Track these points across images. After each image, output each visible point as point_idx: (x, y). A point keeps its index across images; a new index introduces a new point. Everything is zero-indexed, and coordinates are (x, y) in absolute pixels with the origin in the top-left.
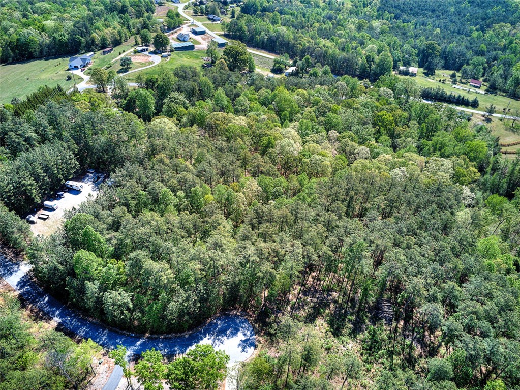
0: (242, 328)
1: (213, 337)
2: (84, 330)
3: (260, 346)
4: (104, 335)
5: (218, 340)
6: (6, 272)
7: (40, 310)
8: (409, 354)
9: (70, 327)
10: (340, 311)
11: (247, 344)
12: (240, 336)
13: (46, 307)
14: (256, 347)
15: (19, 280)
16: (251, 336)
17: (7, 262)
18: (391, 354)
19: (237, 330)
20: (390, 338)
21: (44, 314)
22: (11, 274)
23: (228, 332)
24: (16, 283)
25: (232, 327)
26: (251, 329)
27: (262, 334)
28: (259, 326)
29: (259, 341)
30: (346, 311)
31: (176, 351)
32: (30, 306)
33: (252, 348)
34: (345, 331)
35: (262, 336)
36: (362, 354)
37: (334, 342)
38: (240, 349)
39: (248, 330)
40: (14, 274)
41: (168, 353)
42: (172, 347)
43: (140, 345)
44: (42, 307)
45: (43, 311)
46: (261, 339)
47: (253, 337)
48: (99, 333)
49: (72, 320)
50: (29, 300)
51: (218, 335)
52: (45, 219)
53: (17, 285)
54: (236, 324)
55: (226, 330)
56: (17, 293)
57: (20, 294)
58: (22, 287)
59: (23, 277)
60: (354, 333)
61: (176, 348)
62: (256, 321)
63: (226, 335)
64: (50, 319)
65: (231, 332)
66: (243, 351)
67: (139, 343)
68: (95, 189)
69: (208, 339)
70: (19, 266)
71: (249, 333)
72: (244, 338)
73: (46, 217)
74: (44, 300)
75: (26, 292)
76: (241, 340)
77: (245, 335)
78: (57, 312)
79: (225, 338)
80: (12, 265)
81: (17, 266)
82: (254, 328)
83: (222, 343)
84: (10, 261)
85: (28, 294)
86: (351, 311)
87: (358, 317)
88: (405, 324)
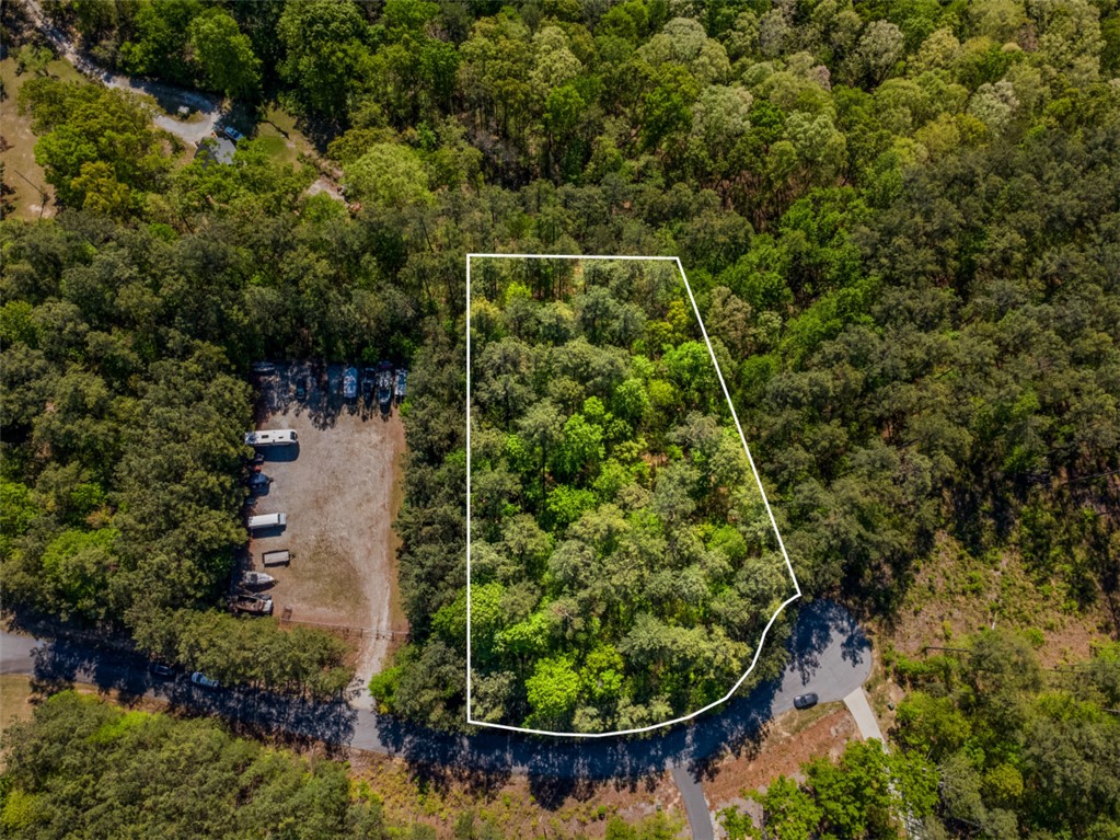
0: (831, 619)
1: (796, 663)
2: (584, 765)
3: (875, 639)
4: (623, 755)
5: (807, 663)
6: (335, 728)
7: (473, 770)
8: (1094, 532)
9: (553, 772)
10: (963, 500)
11: (854, 646)
12: (837, 639)
13: (479, 757)
14: (870, 644)
15: (377, 732)
16: (853, 627)
17: (315, 709)
18: (1067, 546)
19: (827, 628)
20: (1058, 515)
21: (488, 772)
22: (349, 729)
23: (814, 640)
24: (378, 743)
25: (815, 627)
26: (846, 615)
27: (868, 615)
28: (855, 603)
29: (870, 632)
30: (972, 495)
31: (756, 719)
32: (449, 772)
33: (865, 649)
34: (986, 537)
35: (869, 619)
36: (1027, 572)
37: (979, 570)
38: (849, 661)
39: (842, 619)
40: (354, 725)
41: (746, 730)
42: (745, 716)
43: (694, 741)
44: (472, 761)
45: (481, 768)
46: (869, 625)
47: (857, 627)
48: (612, 755)
49: (547, 757)
50: (434, 760)
51: (802, 656)
52: (286, 564)
53: (385, 744)
54: (818, 618)
55: (809, 639)
56: (399, 760)
57: (406, 758)
58: (398, 743)
59: (379, 722)
60: (1001, 534)
61: (753, 715)
62: (846, 594)
63: (813, 647)
64: (507, 775)
65: (819, 638)
66: (855, 662)
67: (689, 739)
68: (321, 421)
69: (792, 670)
70: (346, 702)
71: (845, 624)
72: (844, 639)
73: (283, 556)
74: (462, 746)
75: (414, 748)
76: (843, 645)
77: (842, 631)
78: (508, 757)
79: (815, 653)
80: (331, 710)
81: (344, 706)
82: (849, 609)
83: (816, 665)
84: (319, 703)
85: (422, 750)
86: (980, 490)
87: (995, 498)
88: (1069, 472)
